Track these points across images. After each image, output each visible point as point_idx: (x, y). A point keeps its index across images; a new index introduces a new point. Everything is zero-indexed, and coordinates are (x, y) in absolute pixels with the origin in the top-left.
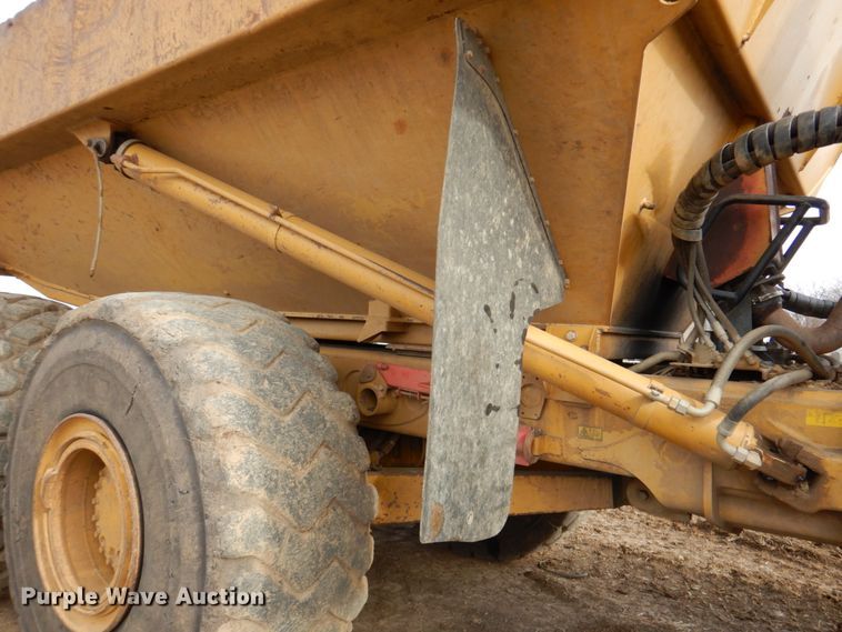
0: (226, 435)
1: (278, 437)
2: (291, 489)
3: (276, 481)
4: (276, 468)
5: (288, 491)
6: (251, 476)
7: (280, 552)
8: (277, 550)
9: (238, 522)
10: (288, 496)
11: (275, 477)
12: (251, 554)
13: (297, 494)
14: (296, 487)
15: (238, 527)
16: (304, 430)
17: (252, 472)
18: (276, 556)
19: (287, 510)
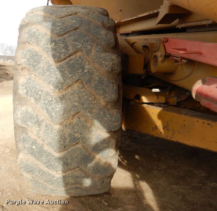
0: (22, 69)
1: (47, 73)
2: (49, 101)
3: (40, 95)
4: (41, 89)
5: (46, 102)
6: (28, 91)
7: (40, 130)
8: (38, 129)
9: (19, 111)
10: (46, 104)
11: (40, 93)
12: (25, 127)
13: (52, 104)
14: (52, 100)
15: (19, 113)
16: (67, 72)
17: (28, 89)
18: (37, 132)
19: (45, 111)
